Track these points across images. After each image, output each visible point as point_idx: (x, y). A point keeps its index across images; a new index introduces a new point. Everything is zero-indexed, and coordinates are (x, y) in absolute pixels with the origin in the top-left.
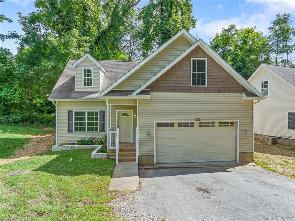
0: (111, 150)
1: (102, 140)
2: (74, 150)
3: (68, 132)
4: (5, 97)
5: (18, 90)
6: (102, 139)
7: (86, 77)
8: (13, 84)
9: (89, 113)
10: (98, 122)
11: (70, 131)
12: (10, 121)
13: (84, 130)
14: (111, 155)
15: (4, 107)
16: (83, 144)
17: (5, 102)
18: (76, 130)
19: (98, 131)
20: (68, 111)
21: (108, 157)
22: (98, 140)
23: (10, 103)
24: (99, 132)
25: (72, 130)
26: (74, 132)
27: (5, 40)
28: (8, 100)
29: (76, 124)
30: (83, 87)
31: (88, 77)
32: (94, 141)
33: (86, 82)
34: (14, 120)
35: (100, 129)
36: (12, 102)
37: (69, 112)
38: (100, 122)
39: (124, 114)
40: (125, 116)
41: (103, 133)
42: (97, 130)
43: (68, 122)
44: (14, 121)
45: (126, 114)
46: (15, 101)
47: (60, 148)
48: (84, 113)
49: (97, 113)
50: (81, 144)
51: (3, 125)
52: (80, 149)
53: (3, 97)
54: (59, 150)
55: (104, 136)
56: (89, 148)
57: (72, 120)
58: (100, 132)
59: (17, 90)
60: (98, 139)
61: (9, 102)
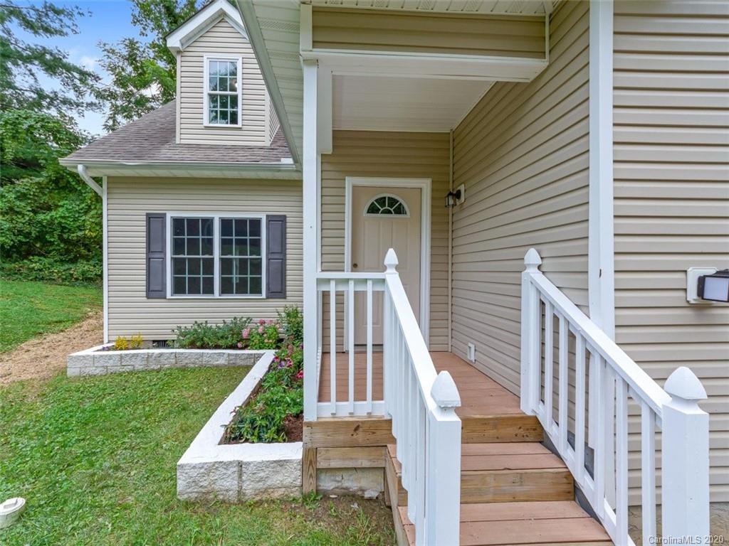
0: (336, 426)
1: (275, 329)
2: (158, 371)
3: (148, 297)
4: (63, 221)
5: (95, 208)
6: (278, 326)
7: (216, 90)
8: (84, 195)
9: (226, 224)
10: (261, 259)
11: (154, 292)
12: (75, 277)
13: (209, 290)
14: (334, 464)
15: (62, 246)
16: (198, 344)
17: (65, 233)
18: (179, 288)
19: (260, 292)
20: (147, 214)
21: (309, 488)
22: (260, 330)
23: (75, 235)
24: (264, 295)
25: (163, 290)
26: (169, 295)
27: (86, 113)
28: (70, 230)
29: (178, 266)
30: (207, 128)
31: (226, 90)
32: (245, 333)
33: (219, 109)
34: (83, 273)
35: (268, 284)
36: (80, 234)
37: (150, 218)
38: (268, 260)
39: (381, 201)
40: (389, 212)
41: (278, 304)
42: (256, 289)
43: (148, 259)
44: (85, 276)
45: (393, 202)
46: (87, 232)
47: (102, 362)
48: (208, 223)
49: (256, 224)
50: (192, 345)
51: (56, 284)
52: (184, 369)
53: (56, 222)
54: (98, 371)
55: (283, 315)
56: (222, 361)
57: (163, 251)
58: (268, 297)
59: (93, 207)
60: (262, 323)
61: (73, 233)
